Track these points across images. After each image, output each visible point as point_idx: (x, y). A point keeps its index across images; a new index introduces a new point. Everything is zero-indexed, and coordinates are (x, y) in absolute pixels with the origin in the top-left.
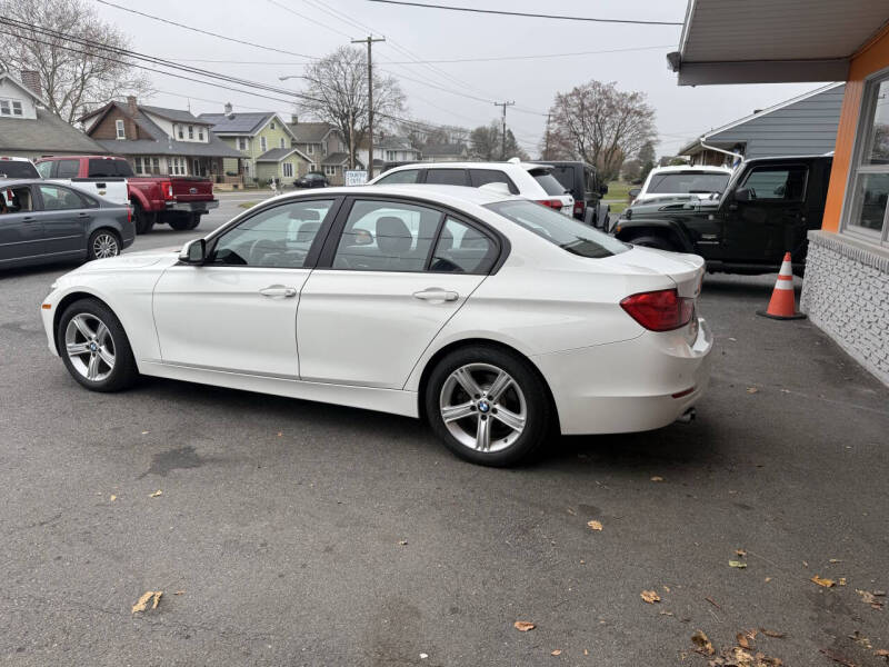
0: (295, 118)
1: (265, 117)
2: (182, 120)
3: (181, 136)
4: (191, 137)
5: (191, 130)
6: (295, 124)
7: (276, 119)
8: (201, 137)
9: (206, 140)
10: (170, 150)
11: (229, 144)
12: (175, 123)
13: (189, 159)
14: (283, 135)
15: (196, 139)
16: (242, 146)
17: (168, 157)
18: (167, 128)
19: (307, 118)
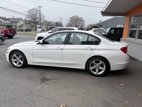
0: (25, 19)
1: (20, 19)
2: (4, 19)
3: (4, 22)
4: (6, 22)
5: (6, 21)
6: (25, 20)
7: (22, 19)
8: (8, 22)
9: (9, 23)
10: (2, 24)
11: (14, 23)
12: (3, 19)
13: (6, 26)
14: (23, 22)
15: (7, 22)
16: (16, 24)
17: (2, 25)
18: (2, 20)
19: (28, 19)
